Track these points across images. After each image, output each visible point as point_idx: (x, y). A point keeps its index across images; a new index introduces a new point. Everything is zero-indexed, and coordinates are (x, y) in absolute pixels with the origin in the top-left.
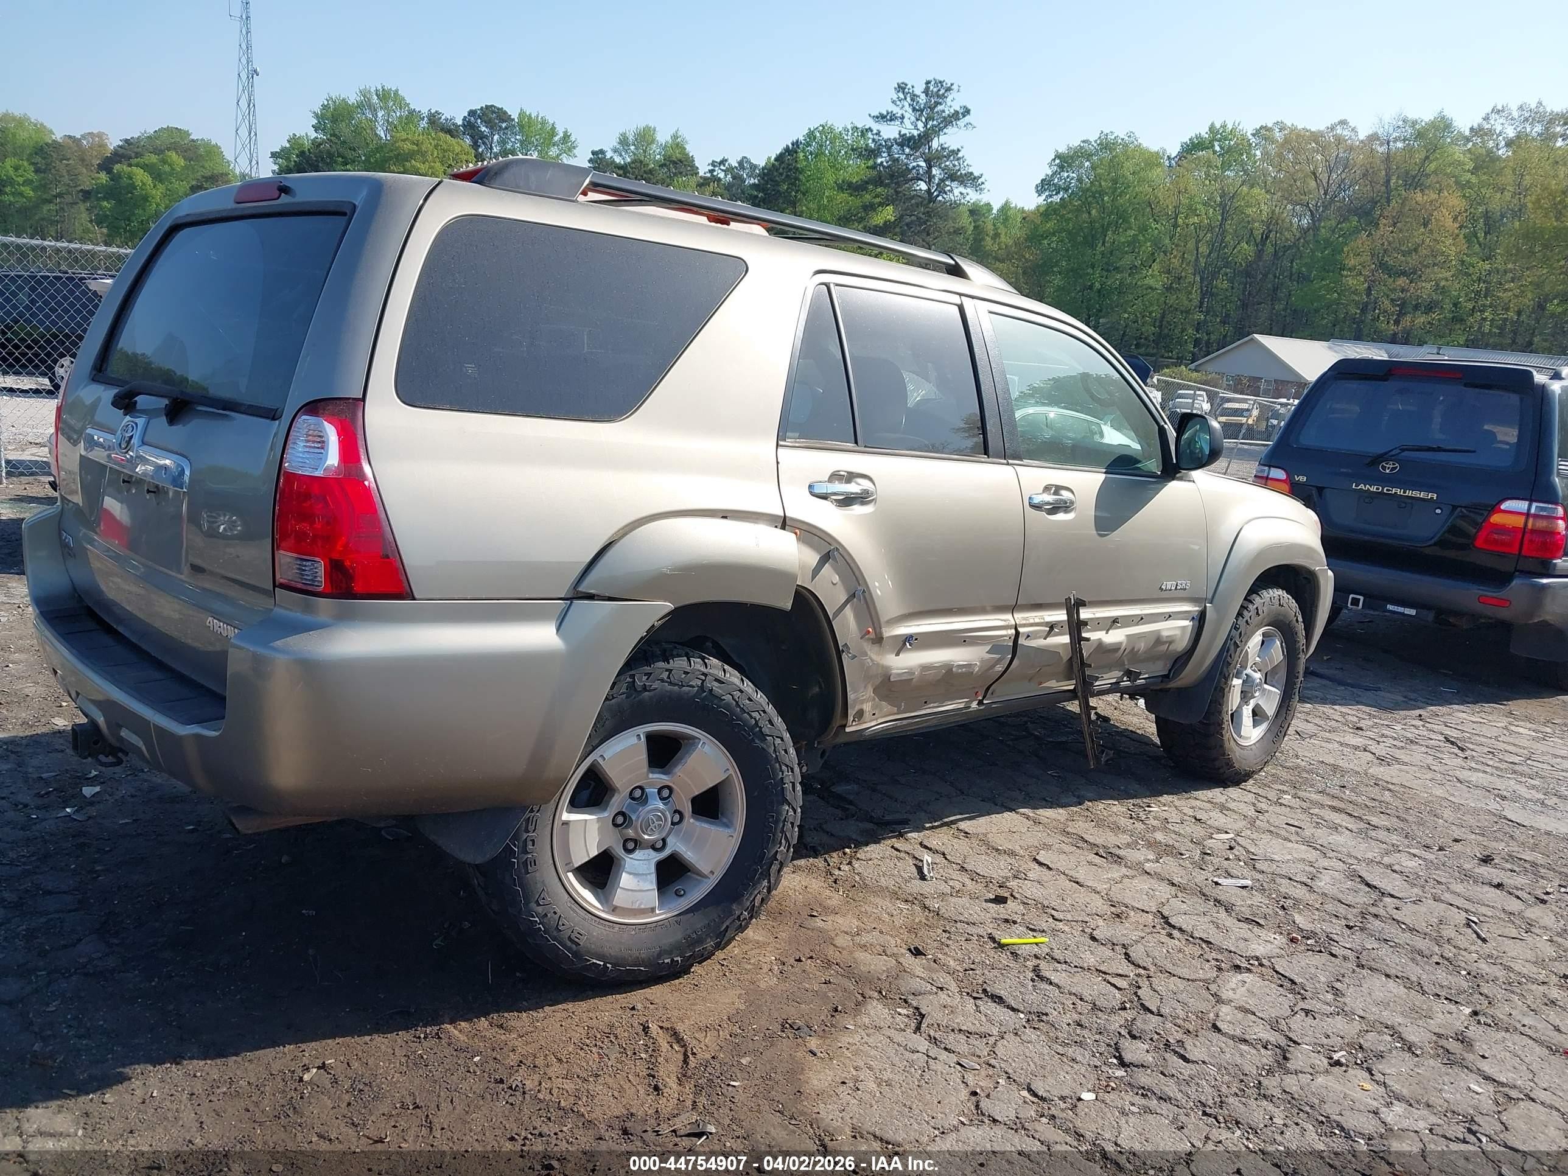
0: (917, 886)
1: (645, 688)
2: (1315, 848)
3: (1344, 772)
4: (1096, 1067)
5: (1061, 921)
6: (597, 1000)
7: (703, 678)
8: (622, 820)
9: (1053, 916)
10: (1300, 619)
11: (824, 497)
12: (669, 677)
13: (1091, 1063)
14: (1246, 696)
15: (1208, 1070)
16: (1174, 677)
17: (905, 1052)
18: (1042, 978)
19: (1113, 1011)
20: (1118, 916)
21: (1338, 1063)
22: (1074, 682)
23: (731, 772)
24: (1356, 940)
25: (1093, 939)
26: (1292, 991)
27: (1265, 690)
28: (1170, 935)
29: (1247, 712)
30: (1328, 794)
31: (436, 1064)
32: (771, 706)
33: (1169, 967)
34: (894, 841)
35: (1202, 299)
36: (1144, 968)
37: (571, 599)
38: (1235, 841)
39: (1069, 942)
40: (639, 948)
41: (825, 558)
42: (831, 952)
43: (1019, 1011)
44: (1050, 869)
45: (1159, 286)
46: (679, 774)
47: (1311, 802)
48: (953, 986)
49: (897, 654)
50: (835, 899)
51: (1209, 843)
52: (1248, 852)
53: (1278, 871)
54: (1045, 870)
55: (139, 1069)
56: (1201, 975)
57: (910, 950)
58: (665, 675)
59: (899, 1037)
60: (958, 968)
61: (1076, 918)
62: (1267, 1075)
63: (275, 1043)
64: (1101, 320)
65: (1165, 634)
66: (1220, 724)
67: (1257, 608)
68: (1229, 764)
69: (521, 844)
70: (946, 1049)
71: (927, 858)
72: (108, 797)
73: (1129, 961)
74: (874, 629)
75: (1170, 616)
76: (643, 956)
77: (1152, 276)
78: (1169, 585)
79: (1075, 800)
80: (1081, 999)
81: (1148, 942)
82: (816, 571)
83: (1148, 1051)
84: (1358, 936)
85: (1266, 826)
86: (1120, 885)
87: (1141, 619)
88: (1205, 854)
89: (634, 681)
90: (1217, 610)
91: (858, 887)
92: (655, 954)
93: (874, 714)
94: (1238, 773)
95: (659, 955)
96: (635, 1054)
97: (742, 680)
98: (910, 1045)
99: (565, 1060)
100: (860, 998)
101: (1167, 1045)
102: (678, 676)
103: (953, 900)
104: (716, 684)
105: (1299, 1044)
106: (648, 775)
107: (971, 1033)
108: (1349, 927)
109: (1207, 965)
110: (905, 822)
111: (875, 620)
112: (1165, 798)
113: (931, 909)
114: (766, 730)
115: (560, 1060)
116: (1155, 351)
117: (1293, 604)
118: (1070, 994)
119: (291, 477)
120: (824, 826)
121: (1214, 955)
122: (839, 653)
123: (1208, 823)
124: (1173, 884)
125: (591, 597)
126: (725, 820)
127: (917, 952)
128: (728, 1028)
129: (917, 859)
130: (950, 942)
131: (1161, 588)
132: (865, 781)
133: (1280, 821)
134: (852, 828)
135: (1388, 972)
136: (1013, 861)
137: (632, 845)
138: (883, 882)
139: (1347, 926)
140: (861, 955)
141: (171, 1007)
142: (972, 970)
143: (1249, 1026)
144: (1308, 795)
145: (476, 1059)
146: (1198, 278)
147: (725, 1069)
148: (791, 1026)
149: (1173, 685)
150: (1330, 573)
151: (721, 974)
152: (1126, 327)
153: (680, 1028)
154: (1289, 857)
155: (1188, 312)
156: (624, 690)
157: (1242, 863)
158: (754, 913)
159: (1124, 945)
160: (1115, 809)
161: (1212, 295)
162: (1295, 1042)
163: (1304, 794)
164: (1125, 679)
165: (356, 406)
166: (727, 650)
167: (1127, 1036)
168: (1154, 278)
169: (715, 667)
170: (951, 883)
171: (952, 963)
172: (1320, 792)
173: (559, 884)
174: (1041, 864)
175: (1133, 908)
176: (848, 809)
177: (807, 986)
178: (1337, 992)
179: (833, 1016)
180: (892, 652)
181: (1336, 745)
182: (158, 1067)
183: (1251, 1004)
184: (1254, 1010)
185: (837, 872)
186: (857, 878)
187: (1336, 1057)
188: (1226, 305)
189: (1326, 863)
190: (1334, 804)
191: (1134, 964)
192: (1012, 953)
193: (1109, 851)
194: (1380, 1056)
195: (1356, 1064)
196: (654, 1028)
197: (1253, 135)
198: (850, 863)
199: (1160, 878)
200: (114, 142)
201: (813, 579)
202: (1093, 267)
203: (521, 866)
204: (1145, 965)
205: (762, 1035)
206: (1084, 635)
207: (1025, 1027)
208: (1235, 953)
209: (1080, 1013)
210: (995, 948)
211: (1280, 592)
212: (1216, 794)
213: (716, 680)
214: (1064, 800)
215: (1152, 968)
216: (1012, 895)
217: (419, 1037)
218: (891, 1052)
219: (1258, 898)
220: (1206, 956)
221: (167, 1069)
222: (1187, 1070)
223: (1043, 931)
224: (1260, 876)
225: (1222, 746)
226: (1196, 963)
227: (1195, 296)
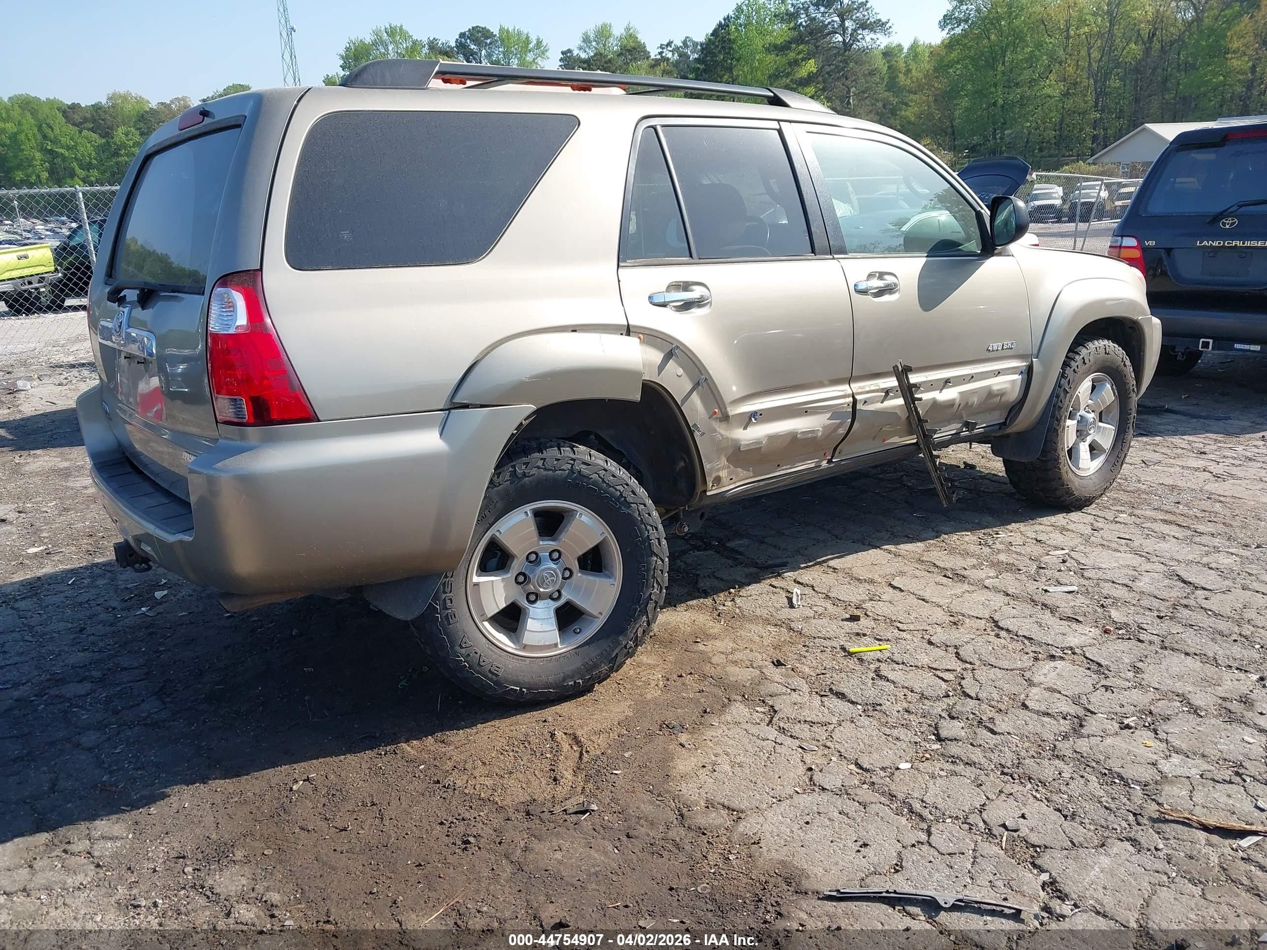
0: (787, 613)
1: (524, 475)
2: (1141, 556)
3: (1180, 490)
4: (916, 743)
5: (904, 631)
6: (518, 716)
7: (572, 462)
8: (522, 579)
9: (898, 628)
10: (1128, 363)
11: (664, 305)
12: (543, 464)
13: (912, 740)
14: (1081, 434)
15: (1011, 739)
16: (1010, 424)
17: (756, 740)
18: (880, 677)
19: (938, 698)
20: (955, 624)
21: (1128, 727)
22: (915, 436)
23: (606, 534)
24: (1164, 627)
25: (930, 643)
26: (1097, 672)
27: (1099, 427)
28: (997, 636)
29: (1084, 448)
30: (1162, 510)
31: (391, 773)
32: (633, 479)
33: (992, 661)
34: (774, 581)
35: (1097, 99)
36: (971, 663)
37: (449, 409)
38: (1069, 555)
39: (908, 647)
40: (548, 676)
41: (669, 356)
42: (708, 669)
43: (857, 703)
44: (902, 591)
45: (1057, 93)
46: (564, 540)
47: (1145, 518)
48: (805, 688)
49: (745, 428)
50: (716, 628)
51: (1046, 559)
52: (1079, 563)
53: (1104, 576)
54: (897, 592)
55: (176, 788)
56: (1019, 665)
57: (773, 662)
58: (540, 463)
59: (754, 730)
60: (812, 673)
61: (918, 628)
62: (1063, 740)
63: (274, 764)
64: (1006, 132)
65: (995, 388)
66: (1057, 460)
67: (1083, 358)
68: (1069, 492)
69: (441, 602)
70: (791, 736)
71: (797, 590)
72: (172, 598)
73: (958, 659)
74: (720, 409)
75: (999, 373)
76: (551, 681)
77: (1050, 86)
78: (995, 346)
79: (934, 534)
80: (912, 691)
81: (978, 642)
82: (661, 367)
83: (963, 728)
84: (1166, 625)
85: (1100, 541)
86: (960, 599)
87: (972, 378)
88: (1040, 568)
89: (515, 470)
90: (1042, 363)
91: (738, 618)
92: (561, 679)
93: (731, 479)
94: (1078, 500)
95: (564, 680)
96: (542, 755)
97: (606, 461)
98: (762, 735)
99: (488, 763)
100: (726, 701)
101: (980, 722)
102: (549, 463)
103: (814, 621)
104: (584, 466)
105: (1095, 714)
106: (538, 542)
107: (814, 723)
108: (1160, 617)
109: (1026, 657)
110: (784, 565)
111: (719, 402)
112: (1014, 526)
113: (795, 630)
114: (629, 499)
115: (484, 764)
116: (1057, 152)
117: (1120, 351)
118: (903, 688)
119: (216, 337)
120: (716, 574)
121: (1033, 649)
122: (692, 433)
123: (1047, 543)
124: (1008, 595)
125: (466, 406)
126: (607, 573)
127: (778, 664)
128: (617, 730)
129: (789, 592)
130: (807, 654)
131: (988, 350)
132: (756, 536)
133: (1113, 536)
134: (739, 573)
135: (1188, 651)
136: (871, 587)
137: (534, 597)
138: (758, 612)
139: (1158, 617)
140: (731, 669)
141: (204, 744)
142: (823, 674)
143: (1054, 703)
144: (1143, 512)
145: (422, 767)
146: (1092, 81)
147: (611, 761)
148: (667, 726)
149: (1010, 430)
150: (1156, 321)
151: (617, 690)
152: (1029, 134)
153: (579, 733)
154: (1116, 565)
155: (1085, 113)
156: (507, 478)
157: (1072, 573)
158: (638, 642)
159: (956, 646)
160: (968, 539)
161: (1106, 94)
162: (1092, 712)
163: (1139, 512)
164: (964, 429)
165: (255, 276)
166: (608, 439)
167: (947, 718)
168: (1052, 88)
169: (582, 453)
170: (815, 609)
171: (807, 670)
172: (1155, 509)
173: (478, 631)
174: (895, 588)
175: (969, 616)
176: (737, 558)
177: (685, 695)
178: (1137, 670)
179: (702, 716)
180: (740, 427)
181: (1178, 469)
182: (190, 786)
183: (1059, 685)
184: (1060, 689)
185: (721, 608)
186: (738, 611)
187: (1126, 722)
188: (1119, 102)
189: (1148, 566)
190: (1166, 518)
191: (962, 661)
192: (858, 659)
193: (957, 572)
194: (1167, 719)
195: (1144, 726)
196: (559, 734)
198: (733, 600)
199: (997, 590)
200: (195, 102)
201: (659, 374)
202: (995, 85)
203: (444, 619)
204: (971, 660)
205: (644, 734)
206: (916, 396)
207: (861, 716)
208: (1052, 645)
209: (910, 702)
210: (845, 656)
211: (1106, 342)
212: (1060, 519)
213: (584, 463)
214: (924, 535)
215: (978, 663)
216: (866, 614)
217: (381, 754)
218: (746, 741)
219: (1081, 600)
220: (1026, 650)
221: (196, 787)
222: (993, 740)
223: (888, 640)
224: (1086, 582)
225: (1060, 478)
226: (1017, 656)
227: (1090, 98)
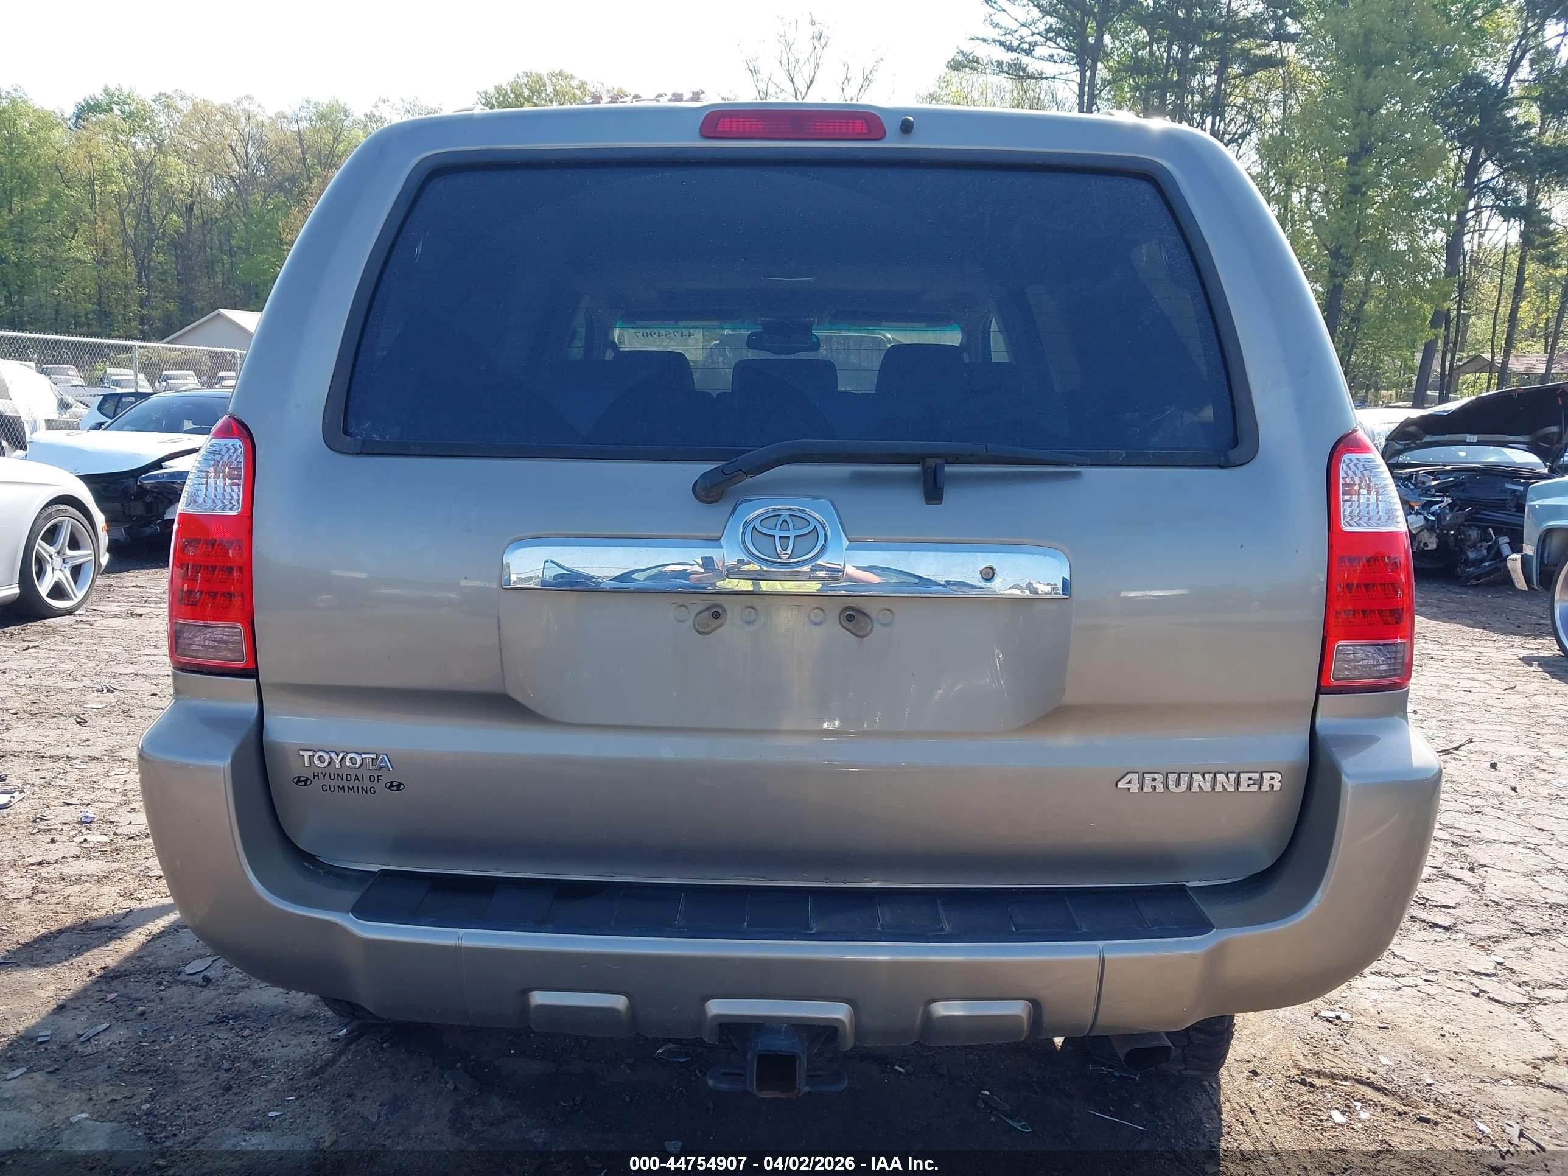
35: (139, 273)
45: (88, 259)
77: (78, 248)
128: (1321, 1045)
146: (130, 251)
153: (1309, 1066)
155: (127, 287)
161: (149, 268)
168: (80, 251)
196: (1303, 1078)
197: (154, 101)
227: (131, 270)
